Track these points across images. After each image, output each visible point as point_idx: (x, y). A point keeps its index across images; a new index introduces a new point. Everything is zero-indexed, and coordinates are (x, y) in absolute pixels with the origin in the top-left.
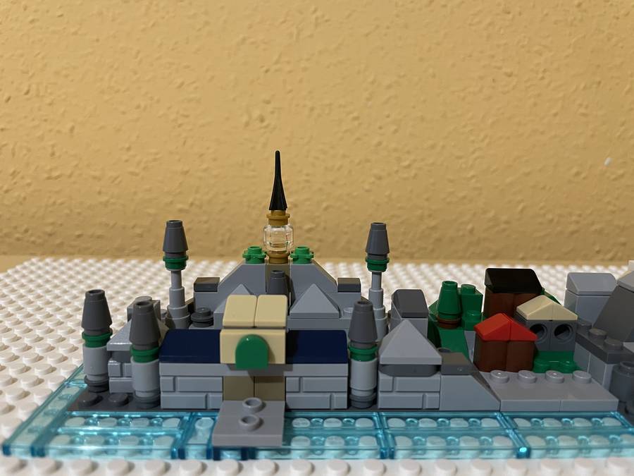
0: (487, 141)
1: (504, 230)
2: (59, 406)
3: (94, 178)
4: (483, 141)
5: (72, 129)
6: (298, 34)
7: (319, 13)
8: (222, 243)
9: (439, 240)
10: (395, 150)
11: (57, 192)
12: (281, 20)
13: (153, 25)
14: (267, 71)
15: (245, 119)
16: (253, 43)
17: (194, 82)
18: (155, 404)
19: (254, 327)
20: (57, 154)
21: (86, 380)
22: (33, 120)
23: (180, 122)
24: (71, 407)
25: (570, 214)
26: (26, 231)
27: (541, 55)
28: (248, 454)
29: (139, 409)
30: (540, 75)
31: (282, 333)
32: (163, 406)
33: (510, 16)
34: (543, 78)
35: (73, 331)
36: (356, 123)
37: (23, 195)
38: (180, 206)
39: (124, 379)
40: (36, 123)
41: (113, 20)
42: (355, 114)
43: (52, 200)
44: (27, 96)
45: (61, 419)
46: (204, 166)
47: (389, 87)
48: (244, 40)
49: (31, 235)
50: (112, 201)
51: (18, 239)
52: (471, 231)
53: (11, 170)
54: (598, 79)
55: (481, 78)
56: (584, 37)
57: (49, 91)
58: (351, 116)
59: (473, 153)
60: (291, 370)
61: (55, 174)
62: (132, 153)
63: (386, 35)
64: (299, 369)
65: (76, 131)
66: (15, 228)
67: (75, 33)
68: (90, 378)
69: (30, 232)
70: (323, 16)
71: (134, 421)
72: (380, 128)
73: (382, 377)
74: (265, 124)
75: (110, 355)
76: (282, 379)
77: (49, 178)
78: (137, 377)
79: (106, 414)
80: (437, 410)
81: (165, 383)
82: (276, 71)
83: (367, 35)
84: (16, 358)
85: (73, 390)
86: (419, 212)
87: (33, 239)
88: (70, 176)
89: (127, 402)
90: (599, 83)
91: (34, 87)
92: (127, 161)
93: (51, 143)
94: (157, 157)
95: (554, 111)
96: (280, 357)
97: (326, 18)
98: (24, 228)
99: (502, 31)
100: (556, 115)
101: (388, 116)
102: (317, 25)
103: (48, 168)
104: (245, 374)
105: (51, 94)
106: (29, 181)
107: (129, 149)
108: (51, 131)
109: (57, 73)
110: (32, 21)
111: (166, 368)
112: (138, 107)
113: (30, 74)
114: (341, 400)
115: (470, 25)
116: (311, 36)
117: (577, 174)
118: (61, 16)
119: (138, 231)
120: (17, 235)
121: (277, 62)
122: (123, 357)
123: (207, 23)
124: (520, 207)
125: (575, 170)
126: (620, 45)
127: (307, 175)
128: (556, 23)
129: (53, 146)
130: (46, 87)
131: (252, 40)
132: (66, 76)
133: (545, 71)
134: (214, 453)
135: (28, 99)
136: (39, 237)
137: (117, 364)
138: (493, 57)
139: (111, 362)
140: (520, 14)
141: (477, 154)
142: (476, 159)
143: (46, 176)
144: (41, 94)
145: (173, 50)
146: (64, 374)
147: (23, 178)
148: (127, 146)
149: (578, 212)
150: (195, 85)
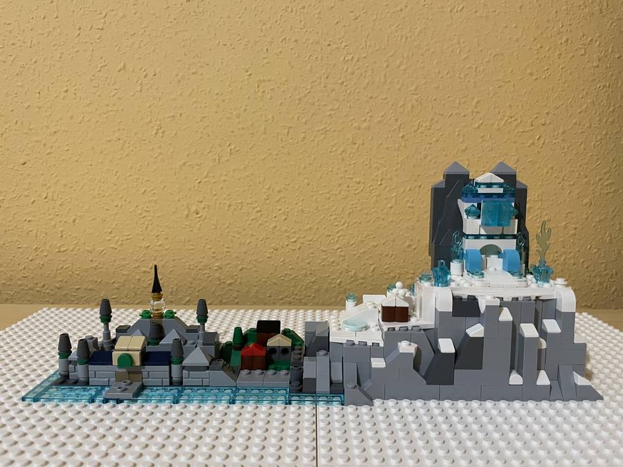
0: (346, 225)
1: (362, 283)
2: (47, 384)
3: (88, 251)
4: (344, 224)
5: (74, 221)
6: (219, 159)
7: (232, 147)
8: (171, 293)
9: (318, 290)
10: (286, 231)
11: (64, 261)
12: (208, 151)
13: (126, 155)
14: (200, 182)
15: (186, 213)
16: (190, 165)
17: (152, 190)
18: (87, 383)
19: (128, 350)
20: (64, 236)
21: (60, 374)
22: (50, 215)
23: (143, 215)
24: (52, 385)
25: (407, 272)
26: (43, 286)
27: (378, 169)
28: (119, 401)
29: (80, 386)
30: (379, 183)
31: (138, 353)
32: (90, 384)
33: (357, 146)
34: (381, 184)
35: (54, 356)
36: (260, 214)
37: (42, 263)
38: (144, 269)
39: (76, 373)
40: (51, 217)
41: (101, 153)
42: (258, 209)
43: (61, 266)
44: (46, 200)
45: (47, 389)
46: (160, 243)
47: (279, 191)
48: (185, 163)
49: (47, 289)
50: (100, 266)
51: (38, 291)
52: (339, 284)
53: (35, 247)
54: (419, 184)
55: (340, 185)
56: (408, 157)
57: (60, 196)
58: (256, 210)
59: (338, 232)
60: (144, 368)
61: (63, 249)
62: (113, 235)
63: (276, 159)
64: (148, 368)
65: (77, 221)
66: (36, 284)
67: (77, 161)
68: (62, 373)
69: (46, 287)
70: (235, 148)
71: (78, 390)
72: (275, 217)
73: (184, 371)
74: (199, 216)
75: (70, 362)
76: (141, 373)
77: (59, 252)
78: (79, 372)
79: (66, 387)
80: (208, 386)
81: (91, 374)
82: (205, 182)
83: (264, 160)
84: (35, 370)
85: (55, 378)
86: (304, 272)
87: (47, 291)
88: (72, 251)
89: (76, 383)
90: (420, 186)
91: (50, 194)
92: (109, 240)
93: (61, 229)
94: (129, 237)
95: (389, 206)
96: (138, 362)
97: (237, 149)
98: (42, 284)
99: (352, 156)
100: (391, 207)
101: (280, 210)
102: (231, 154)
103: (59, 245)
104: (125, 370)
105: (61, 198)
106: (46, 254)
107: (111, 233)
108: (61, 221)
109: (65, 185)
110: (49, 154)
111: (91, 367)
112: (117, 206)
113: (48, 186)
114: (167, 381)
115: (330, 152)
116: (228, 160)
117: (409, 246)
118: (68, 150)
119: (117, 286)
120: (38, 289)
121: (206, 177)
122: (75, 363)
123: (161, 154)
124: (372, 268)
125: (407, 243)
126: (434, 161)
127: (228, 248)
128: (387, 149)
129: (62, 231)
130: (58, 194)
131: (190, 163)
132: (71, 187)
133: (382, 180)
134: (106, 401)
135: (47, 202)
136: (52, 290)
137: (73, 366)
138: (346, 171)
139: (70, 366)
140: (363, 144)
141: (340, 234)
142: (339, 237)
143: (57, 250)
144: (55, 199)
145: (139, 170)
146: (52, 372)
147: (42, 251)
148: (109, 230)
149: (412, 272)
150: (153, 192)
